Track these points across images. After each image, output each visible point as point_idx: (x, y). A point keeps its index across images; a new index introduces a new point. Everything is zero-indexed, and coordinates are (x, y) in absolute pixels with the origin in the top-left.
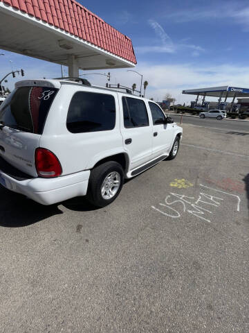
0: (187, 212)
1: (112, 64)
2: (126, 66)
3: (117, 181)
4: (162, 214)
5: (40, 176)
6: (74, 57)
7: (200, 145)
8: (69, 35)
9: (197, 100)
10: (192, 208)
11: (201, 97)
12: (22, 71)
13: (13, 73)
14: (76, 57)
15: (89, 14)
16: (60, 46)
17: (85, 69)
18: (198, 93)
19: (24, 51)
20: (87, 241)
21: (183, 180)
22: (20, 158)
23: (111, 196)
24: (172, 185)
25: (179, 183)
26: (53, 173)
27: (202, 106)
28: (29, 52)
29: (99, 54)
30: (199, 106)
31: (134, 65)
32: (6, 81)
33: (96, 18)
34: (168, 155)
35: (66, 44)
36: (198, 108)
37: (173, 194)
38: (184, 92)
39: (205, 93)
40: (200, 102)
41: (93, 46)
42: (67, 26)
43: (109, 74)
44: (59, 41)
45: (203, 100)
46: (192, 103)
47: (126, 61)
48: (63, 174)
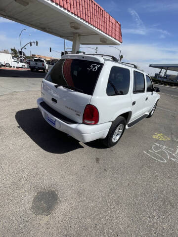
0: (170, 160)
1: (104, 41)
2: (114, 44)
3: (121, 131)
4: (152, 158)
5: (83, 123)
6: (77, 35)
7: (167, 109)
8: (79, 19)
9: (160, 72)
10: (174, 157)
11: (164, 71)
12: (37, 42)
13: (31, 43)
14: (79, 35)
15: (94, 4)
16: (71, 27)
17: (82, 44)
18: (161, 67)
19: (44, 29)
20: (105, 170)
21: (161, 134)
22: (71, 109)
23: (116, 140)
24: (154, 137)
25: (159, 137)
26: (93, 122)
27: (164, 78)
28: (47, 30)
29: (96, 34)
30: (161, 77)
31: (120, 43)
32: (25, 49)
33: (99, 7)
34: (148, 114)
35: (75, 25)
36: (160, 79)
37: (157, 144)
38: (151, 66)
39: (167, 68)
40: (162, 74)
41: (94, 28)
42: (79, 13)
43: (97, 48)
44: (71, 23)
45: (165, 73)
46: (156, 75)
47: (115, 40)
48: (98, 123)
